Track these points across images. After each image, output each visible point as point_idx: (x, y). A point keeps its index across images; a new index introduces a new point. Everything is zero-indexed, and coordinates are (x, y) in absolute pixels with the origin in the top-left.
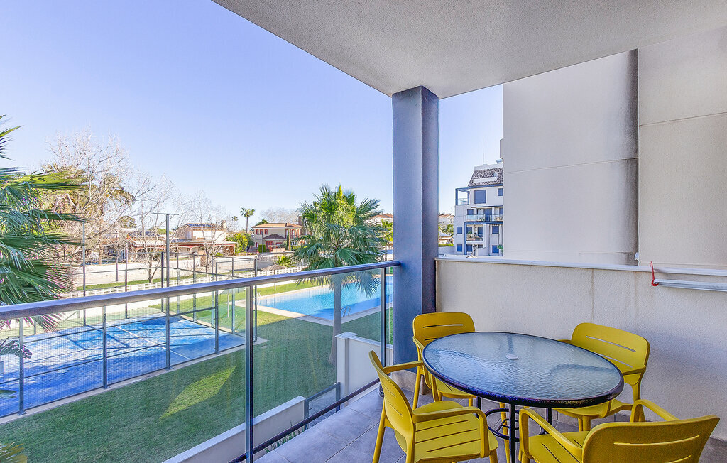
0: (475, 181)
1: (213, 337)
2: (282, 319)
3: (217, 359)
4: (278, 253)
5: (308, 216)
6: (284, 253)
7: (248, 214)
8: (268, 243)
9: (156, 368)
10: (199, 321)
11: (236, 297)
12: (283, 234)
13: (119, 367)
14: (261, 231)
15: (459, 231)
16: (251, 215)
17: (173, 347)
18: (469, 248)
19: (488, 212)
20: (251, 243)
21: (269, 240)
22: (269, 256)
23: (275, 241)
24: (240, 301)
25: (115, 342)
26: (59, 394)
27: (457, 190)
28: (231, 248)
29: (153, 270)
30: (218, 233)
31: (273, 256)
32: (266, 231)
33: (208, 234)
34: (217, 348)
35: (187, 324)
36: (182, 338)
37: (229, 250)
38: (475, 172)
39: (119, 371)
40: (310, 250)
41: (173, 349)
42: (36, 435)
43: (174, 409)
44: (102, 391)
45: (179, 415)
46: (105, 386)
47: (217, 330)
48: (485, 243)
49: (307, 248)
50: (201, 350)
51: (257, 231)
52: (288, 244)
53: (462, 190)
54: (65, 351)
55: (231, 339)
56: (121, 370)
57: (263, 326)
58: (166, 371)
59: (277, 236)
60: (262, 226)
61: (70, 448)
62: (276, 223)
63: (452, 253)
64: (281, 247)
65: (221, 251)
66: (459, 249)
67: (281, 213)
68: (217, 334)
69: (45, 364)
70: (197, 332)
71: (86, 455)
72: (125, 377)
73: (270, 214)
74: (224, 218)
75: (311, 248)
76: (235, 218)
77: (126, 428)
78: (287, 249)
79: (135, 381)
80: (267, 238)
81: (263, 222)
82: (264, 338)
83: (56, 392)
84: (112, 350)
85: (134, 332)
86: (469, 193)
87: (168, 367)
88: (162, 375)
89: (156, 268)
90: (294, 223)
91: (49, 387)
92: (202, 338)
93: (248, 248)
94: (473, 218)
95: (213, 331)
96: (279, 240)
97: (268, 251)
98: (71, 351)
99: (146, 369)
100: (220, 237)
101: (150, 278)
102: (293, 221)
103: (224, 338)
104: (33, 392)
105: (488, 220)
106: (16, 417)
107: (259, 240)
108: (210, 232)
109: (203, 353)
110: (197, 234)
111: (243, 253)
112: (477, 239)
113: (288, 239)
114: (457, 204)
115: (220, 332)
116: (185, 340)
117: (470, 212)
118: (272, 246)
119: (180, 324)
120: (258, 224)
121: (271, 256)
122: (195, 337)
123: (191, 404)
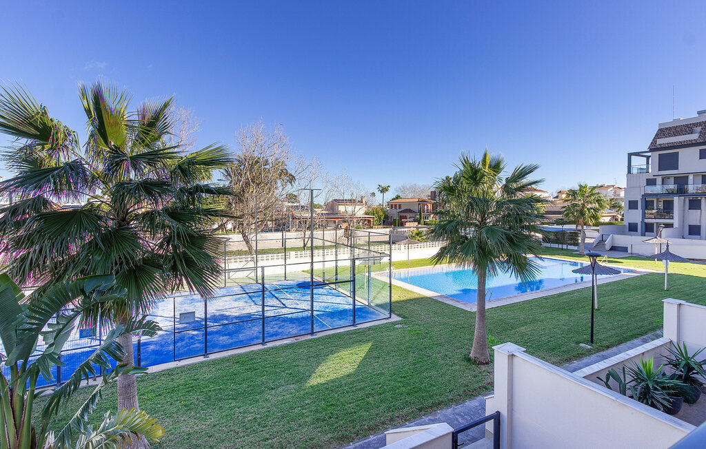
0: (660, 141)
1: (351, 307)
2: (417, 296)
3: (355, 332)
4: (410, 227)
5: (446, 190)
6: (417, 228)
7: (384, 190)
8: (401, 217)
9: (303, 332)
10: (340, 290)
11: (372, 269)
12: (416, 208)
13: (275, 326)
14: (396, 206)
15: (633, 205)
16: (387, 190)
17: (318, 313)
18: (648, 228)
19: (682, 181)
20: (386, 217)
21: (402, 214)
22: (403, 230)
23: (408, 215)
24: (376, 273)
25: (275, 300)
26: (231, 344)
27: (630, 155)
28: (369, 221)
29: (306, 240)
30: (358, 207)
31: (406, 229)
32: (400, 206)
33: (350, 209)
34: (354, 321)
35: (330, 291)
36: (326, 305)
37: (367, 223)
38: (659, 130)
39: (275, 330)
40: (450, 227)
41: (318, 315)
42: (211, 380)
43: (314, 381)
44: (260, 347)
45: (317, 389)
46: (263, 343)
47: (354, 300)
48: (676, 221)
49: (446, 225)
50: (340, 320)
51: (392, 206)
52: (421, 219)
53: (637, 154)
54: (241, 304)
55: (367, 312)
56: (277, 329)
57: (397, 302)
58: (310, 337)
59: (410, 211)
60: (397, 201)
61: (230, 401)
62: (410, 198)
63: (623, 233)
64: (415, 221)
65: (361, 223)
66: (633, 228)
67: (413, 189)
68: (354, 305)
69: (227, 314)
70: (338, 300)
71: (241, 413)
72: (279, 337)
73: (403, 190)
74: (363, 193)
75: (451, 224)
76: (373, 194)
77: (273, 391)
78: (419, 223)
79: (286, 342)
80: (401, 212)
81: (398, 197)
82: (399, 315)
83: (231, 341)
84: (273, 308)
85: (290, 293)
86: (648, 158)
87: (312, 333)
88: (307, 341)
89: (309, 238)
90: (426, 198)
91: (226, 335)
92: (342, 307)
93: (384, 221)
94: (658, 189)
95: (351, 300)
96: (411, 215)
97: (402, 225)
98: (245, 304)
99: (294, 331)
100: (360, 211)
101: (305, 245)
102: (425, 196)
103: (361, 309)
104: (215, 338)
105: (681, 191)
106: (201, 359)
107: (394, 214)
108: (351, 207)
109: (342, 323)
110: (341, 208)
111: (379, 226)
112: (662, 217)
113: (420, 214)
114: (629, 172)
115: (357, 303)
116: (327, 307)
117: (651, 182)
118: (405, 220)
119: (325, 291)
120: (393, 199)
121: (404, 230)
122: (336, 306)
123: (329, 379)
